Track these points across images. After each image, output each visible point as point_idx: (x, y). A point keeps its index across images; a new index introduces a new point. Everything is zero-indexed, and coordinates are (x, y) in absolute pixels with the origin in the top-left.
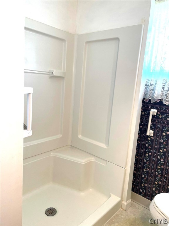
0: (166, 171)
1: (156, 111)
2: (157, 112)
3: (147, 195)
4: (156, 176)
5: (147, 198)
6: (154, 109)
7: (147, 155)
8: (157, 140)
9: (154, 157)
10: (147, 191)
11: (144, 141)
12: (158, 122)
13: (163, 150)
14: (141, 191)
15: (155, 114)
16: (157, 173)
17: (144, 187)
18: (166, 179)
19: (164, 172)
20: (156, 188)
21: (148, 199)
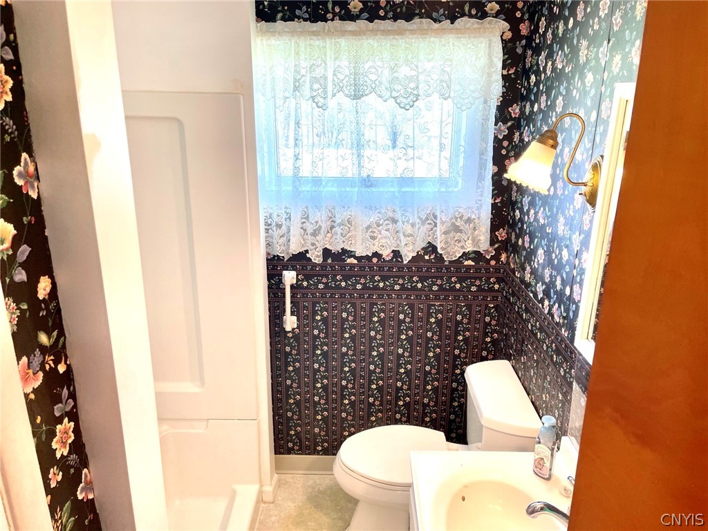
0: (333, 387)
1: (293, 274)
2: (297, 276)
3: (304, 448)
4: (316, 404)
5: (307, 454)
6: (290, 270)
7: (291, 369)
8: (307, 334)
9: (307, 368)
10: (303, 440)
11: (279, 341)
12: (304, 297)
13: (322, 350)
14: (290, 445)
15: (295, 282)
16: (316, 399)
17: (297, 434)
18: (336, 403)
19: (330, 390)
20: (319, 426)
21: (309, 454)
